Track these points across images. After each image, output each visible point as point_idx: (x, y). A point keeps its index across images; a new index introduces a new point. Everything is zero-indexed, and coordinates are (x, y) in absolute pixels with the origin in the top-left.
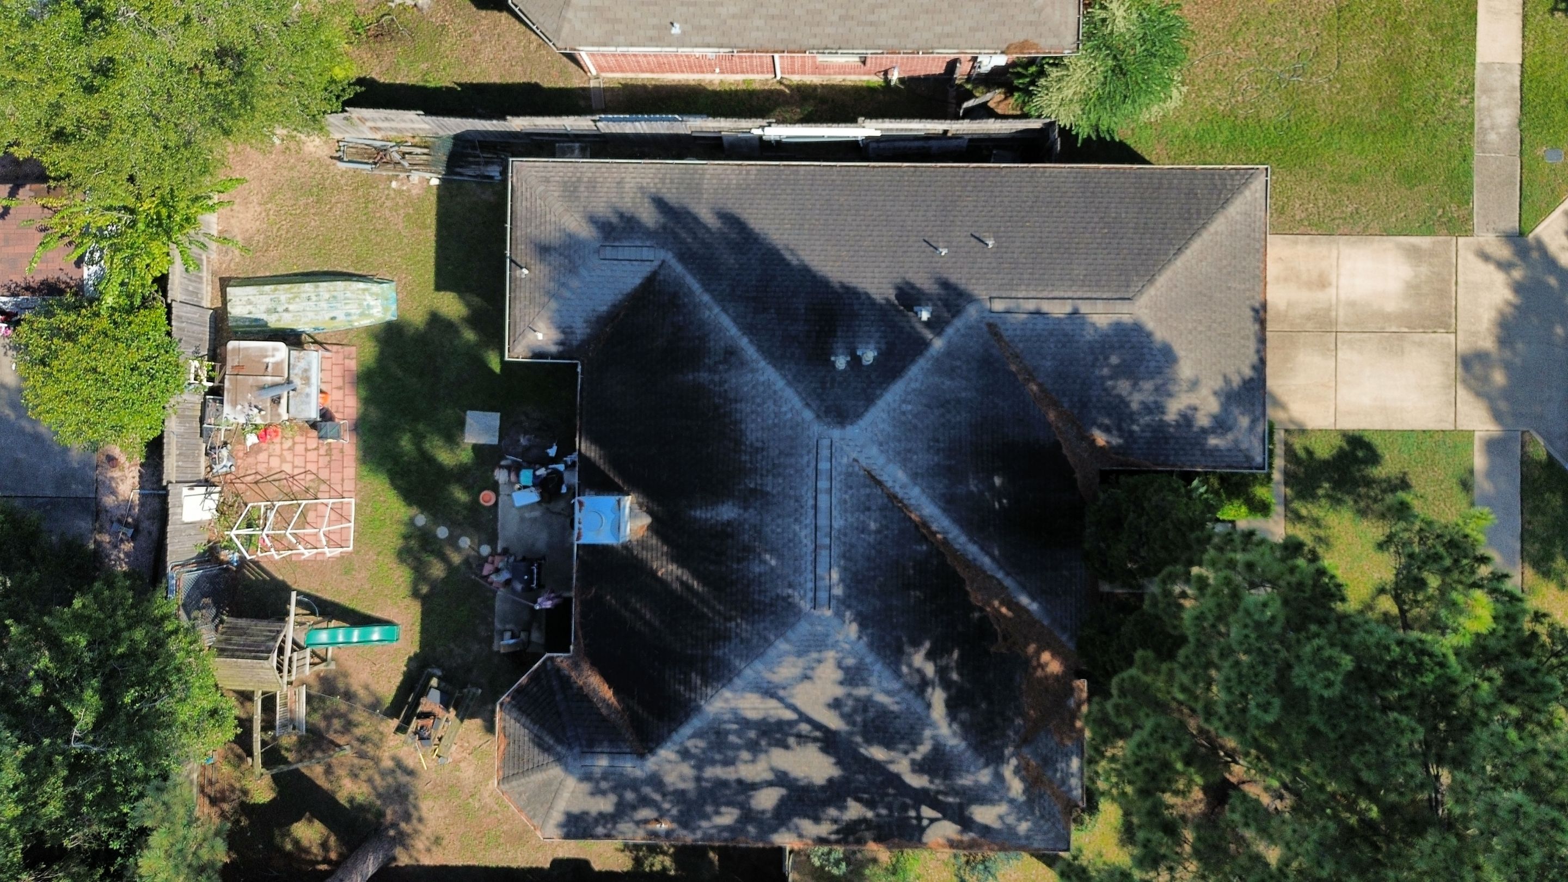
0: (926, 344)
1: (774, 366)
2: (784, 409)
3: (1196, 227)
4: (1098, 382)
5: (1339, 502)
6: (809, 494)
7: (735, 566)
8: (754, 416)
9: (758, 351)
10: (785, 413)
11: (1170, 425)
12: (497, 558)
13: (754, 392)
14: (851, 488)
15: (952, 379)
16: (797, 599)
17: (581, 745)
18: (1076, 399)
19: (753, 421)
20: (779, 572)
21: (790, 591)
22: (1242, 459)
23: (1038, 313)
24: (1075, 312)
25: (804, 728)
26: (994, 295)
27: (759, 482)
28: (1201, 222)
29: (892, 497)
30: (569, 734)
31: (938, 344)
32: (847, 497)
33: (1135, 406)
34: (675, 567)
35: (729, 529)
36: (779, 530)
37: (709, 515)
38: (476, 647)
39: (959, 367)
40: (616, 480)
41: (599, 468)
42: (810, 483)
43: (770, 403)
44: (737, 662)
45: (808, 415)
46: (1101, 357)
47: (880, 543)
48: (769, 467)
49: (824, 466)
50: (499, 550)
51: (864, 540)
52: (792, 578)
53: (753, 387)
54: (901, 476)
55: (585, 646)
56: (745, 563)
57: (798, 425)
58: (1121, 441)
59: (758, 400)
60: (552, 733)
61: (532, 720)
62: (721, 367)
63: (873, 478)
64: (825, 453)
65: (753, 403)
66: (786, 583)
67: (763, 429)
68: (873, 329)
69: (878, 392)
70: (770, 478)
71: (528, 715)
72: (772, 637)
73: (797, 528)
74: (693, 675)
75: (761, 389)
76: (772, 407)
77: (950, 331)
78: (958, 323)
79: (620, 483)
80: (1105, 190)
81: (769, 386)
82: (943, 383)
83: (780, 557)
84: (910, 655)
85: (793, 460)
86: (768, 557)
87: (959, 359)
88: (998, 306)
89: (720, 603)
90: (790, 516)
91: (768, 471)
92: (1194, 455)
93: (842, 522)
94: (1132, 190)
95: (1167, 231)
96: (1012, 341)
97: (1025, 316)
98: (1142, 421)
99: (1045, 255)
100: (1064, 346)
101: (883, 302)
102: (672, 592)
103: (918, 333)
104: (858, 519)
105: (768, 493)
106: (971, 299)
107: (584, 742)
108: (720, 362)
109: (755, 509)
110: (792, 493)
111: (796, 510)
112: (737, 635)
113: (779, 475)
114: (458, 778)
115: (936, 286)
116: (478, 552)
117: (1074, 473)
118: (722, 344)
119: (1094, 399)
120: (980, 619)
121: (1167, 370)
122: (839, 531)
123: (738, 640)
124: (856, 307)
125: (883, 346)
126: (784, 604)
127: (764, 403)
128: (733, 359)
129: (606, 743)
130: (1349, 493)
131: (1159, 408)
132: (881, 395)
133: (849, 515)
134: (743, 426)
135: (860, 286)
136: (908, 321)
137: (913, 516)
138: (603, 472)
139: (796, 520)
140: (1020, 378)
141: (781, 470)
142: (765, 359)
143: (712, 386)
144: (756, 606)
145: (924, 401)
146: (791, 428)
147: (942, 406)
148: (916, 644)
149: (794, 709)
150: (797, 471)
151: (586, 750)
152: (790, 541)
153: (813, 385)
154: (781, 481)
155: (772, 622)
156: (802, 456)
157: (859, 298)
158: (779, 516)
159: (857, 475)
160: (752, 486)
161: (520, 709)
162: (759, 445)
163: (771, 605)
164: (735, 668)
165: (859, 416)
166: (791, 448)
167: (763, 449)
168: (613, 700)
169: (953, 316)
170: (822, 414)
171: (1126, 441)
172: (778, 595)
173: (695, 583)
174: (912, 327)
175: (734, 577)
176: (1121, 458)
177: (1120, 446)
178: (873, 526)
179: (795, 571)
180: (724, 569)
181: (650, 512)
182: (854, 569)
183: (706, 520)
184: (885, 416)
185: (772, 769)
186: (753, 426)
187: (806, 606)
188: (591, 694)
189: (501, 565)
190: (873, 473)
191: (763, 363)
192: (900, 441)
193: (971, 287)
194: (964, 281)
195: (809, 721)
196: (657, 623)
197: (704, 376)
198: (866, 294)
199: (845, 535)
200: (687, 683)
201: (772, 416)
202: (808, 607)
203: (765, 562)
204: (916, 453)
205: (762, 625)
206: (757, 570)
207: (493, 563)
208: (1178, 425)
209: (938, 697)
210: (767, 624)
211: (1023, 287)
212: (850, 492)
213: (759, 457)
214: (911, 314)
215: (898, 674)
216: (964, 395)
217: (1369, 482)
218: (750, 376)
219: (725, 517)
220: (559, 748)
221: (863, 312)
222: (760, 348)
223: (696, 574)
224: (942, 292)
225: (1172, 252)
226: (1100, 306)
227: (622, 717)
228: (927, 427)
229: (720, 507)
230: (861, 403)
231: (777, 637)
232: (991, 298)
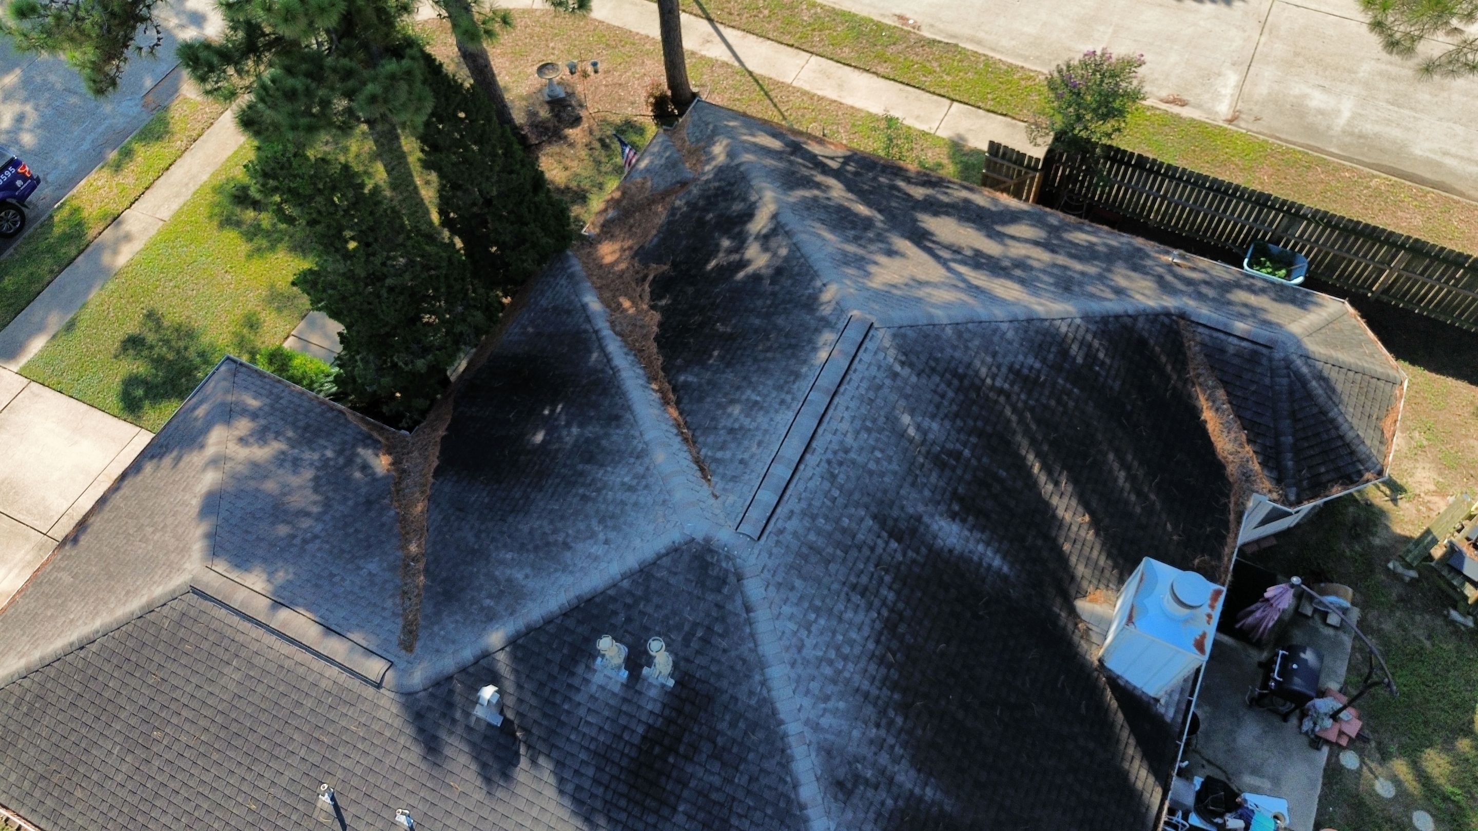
0: (513, 643)
1: (774, 712)
2: (792, 626)
3: (38, 678)
4: (327, 518)
5: (202, 354)
6: (809, 473)
7: (967, 453)
8: (846, 650)
9: (791, 759)
10: (791, 617)
11: (289, 439)
12: (1332, 736)
13: (830, 689)
14: (742, 462)
15: (509, 580)
16: (892, 352)
17: (1270, 359)
18: (373, 514)
19: (852, 643)
20: (902, 403)
21: (898, 368)
22: (241, 376)
23: (329, 630)
24: (278, 604)
25: (946, 254)
26: (371, 690)
27: (880, 542)
28: (26, 683)
29: (690, 441)
30: (1285, 381)
31: (496, 638)
32: (754, 449)
33: (308, 474)
34: (1060, 512)
35: (956, 507)
36: (878, 454)
37: (981, 548)
38: (1388, 626)
39: (490, 596)
40: (1114, 704)
41: (1139, 743)
42: (801, 487)
43: (809, 652)
44: (1010, 335)
45: (754, 588)
46: (297, 541)
47: (738, 388)
48: (854, 553)
49: (767, 497)
50: (1325, 750)
51: (759, 395)
52: (888, 382)
53: (827, 698)
54: (660, 457)
55: (1228, 497)
56: (949, 446)
57: (779, 586)
58: (360, 450)
59: (828, 671)
60: (1309, 396)
61: (1337, 428)
62: (869, 774)
63: (702, 469)
64: (757, 515)
65: (839, 672)
66: (899, 383)
67: (840, 619)
68: (582, 712)
69: (626, 584)
70: (860, 537)
71: (1341, 437)
72: (949, 331)
73: (849, 440)
74: (1079, 360)
75: (814, 686)
76: (809, 642)
77: (468, 654)
78: (448, 663)
79: (1109, 692)
80: (113, 814)
81: (798, 680)
82: (527, 576)
83: (892, 420)
84: (768, 266)
85: (812, 537)
86: (911, 432)
87: (482, 609)
88: (375, 667)
89: (1009, 421)
90: (853, 462)
91: (860, 549)
92: (290, 402)
93: (778, 418)
94: (79, 793)
95: (77, 689)
96: (394, 614)
97: (349, 635)
98: (316, 456)
99: (262, 730)
100: (332, 575)
101: (542, 760)
102: (1075, 481)
103: (515, 671)
104: (754, 420)
105: (875, 517)
106: (408, 698)
107: (1264, 361)
108: (867, 782)
109: (902, 508)
110: (836, 493)
111: (841, 464)
112: (999, 367)
113: (844, 531)
114: (1440, 474)
115: (448, 751)
116: (1363, 762)
117: (444, 439)
118: (849, 815)
119: (350, 503)
120: (661, 298)
121: (229, 489)
122: (788, 408)
123: (999, 359)
124: (590, 771)
125: (580, 669)
126: (914, 358)
127: (820, 660)
128: (841, 773)
129: (1231, 350)
130: (186, 359)
131: (281, 460)
132: (624, 577)
133: (765, 426)
134: (871, 645)
135: (565, 814)
136: (520, 701)
137: (675, 414)
138: (1134, 731)
139: (847, 451)
140: (421, 566)
141: (838, 536)
142: (785, 735)
143: (898, 750)
144: (956, 382)
145: (568, 554)
146: (792, 588)
147: (548, 544)
148: (756, 278)
149: (949, 269)
150: (814, 518)
151: (1265, 351)
152: (869, 430)
153: (724, 644)
154: (846, 522)
155: (942, 350)
156: (795, 534)
157: (579, 788)
158: (871, 473)
159: (723, 477)
160: (894, 545)
161: (1352, 453)
162: (856, 598)
163: (933, 370)
164: (1016, 330)
165: (675, 551)
166: (806, 558)
167: (854, 587)
168: (1203, 402)
169: (449, 678)
170: (732, 579)
171: (354, 446)
172: (918, 375)
173: (1036, 470)
174: (520, 686)
175: (974, 440)
176: (375, 435)
177: (366, 446)
178: (736, 410)
179: (880, 387)
180: (985, 460)
181: (1073, 612)
182: (793, 361)
183: (988, 544)
184: (637, 542)
185: (1005, 245)
186: (853, 635)
187: (883, 337)
188: (1236, 426)
189: (1328, 723)
190: (699, 474)
191: (793, 728)
192: (636, 504)
193: (398, 723)
194: (402, 740)
195: (937, 258)
196: (1111, 456)
197: (906, 777)
198: (561, 792)
199: (782, 402)
200: (1091, 356)
201: (814, 628)
202: (880, 334)
203: (918, 427)
204: (623, 484)
205: (957, 354)
206: (935, 426)
207: (1341, 733)
208: (278, 435)
209: (760, 223)
210: (949, 351)
211: (324, 684)
212: (746, 456)
213: (864, 579)
214: (510, 715)
215: (795, 248)
216: (509, 556)
217: (158, 362)
218: (825, 721)
219: (955, 528)
220: (1305, 370)
221: (583, 756)
222: (786, 762)
223: (1031, 484)
224: (443, 735)
225: (94, 648)
226: (238, 598)
227: (1198, 376)
228: (586, 516)
229: (958, 548)
230: (663, 573)
231: (943, 327)
232: (378, 686)
